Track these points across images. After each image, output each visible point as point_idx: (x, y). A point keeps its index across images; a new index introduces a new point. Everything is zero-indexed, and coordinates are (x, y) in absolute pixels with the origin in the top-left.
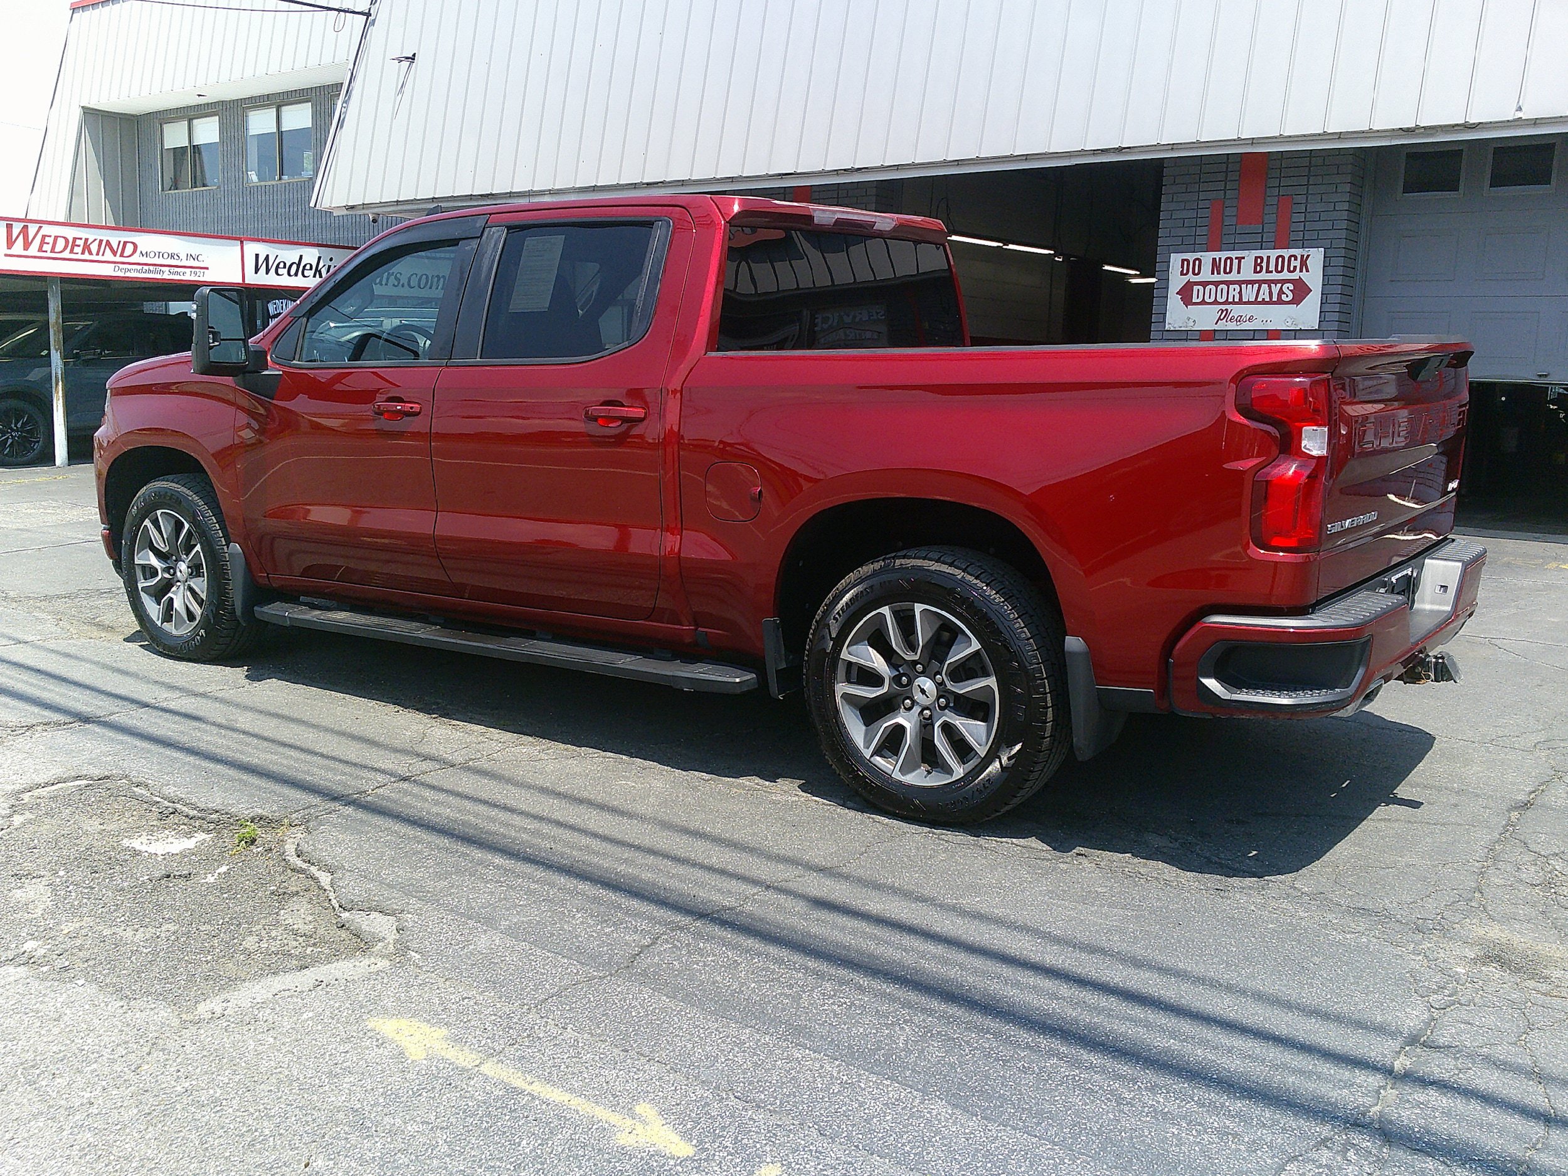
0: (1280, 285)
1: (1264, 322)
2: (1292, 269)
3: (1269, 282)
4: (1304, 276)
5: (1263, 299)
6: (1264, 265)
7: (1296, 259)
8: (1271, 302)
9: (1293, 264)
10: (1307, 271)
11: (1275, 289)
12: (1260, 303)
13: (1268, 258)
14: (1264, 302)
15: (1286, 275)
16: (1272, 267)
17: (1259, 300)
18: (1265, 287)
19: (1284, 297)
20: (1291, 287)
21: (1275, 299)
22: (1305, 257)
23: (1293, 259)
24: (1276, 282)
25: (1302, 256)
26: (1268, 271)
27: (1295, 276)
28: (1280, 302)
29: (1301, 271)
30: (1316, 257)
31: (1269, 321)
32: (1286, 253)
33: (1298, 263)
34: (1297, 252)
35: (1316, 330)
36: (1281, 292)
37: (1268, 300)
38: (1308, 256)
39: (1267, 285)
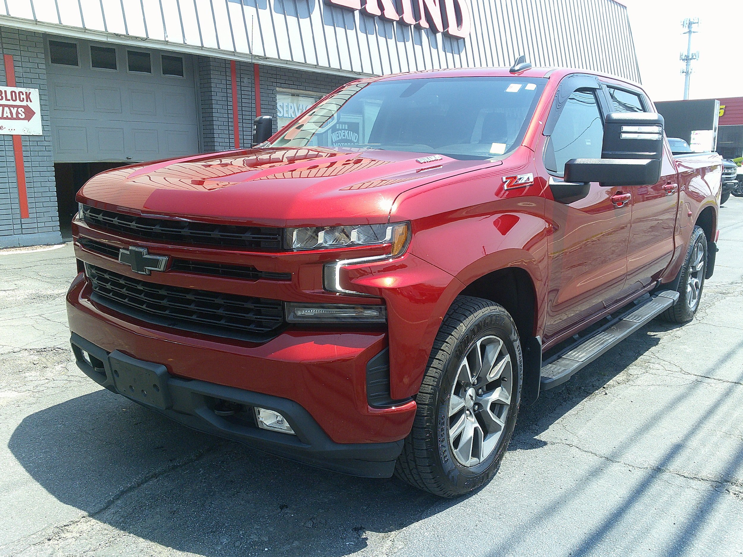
0: (16, 108)
1: (10, 130)
2: (22, 99)
3: (9, 106)
4: (29, 104)
5: (7, 116)
6: (3, 95)
7: (23, 94)
8: (12, 118)
9: (22, 96)
10: (31, 101)
11: (14, 111)
12: (5, 119)
13: (5, 91)
14: (7, 118)
15: (18, 103)
16: (9, 97)
17: (4, 117)
18: (6, 109)
19: (20, 116)
20: (23, 110)
21: (15, 116)
22: (28, 93)
23: (21, 94)
24: (14, 106)
25: (26, 93)
26: (7, 100)
27: (24, 103)
28: (18, 118)
29: (27, 101)
30: (35, 93)
31: (13, 130)
32: (17, 90)
33: (24, 96)
34: (23, 90)
35: (41, 136)
36: (18, 113)
37: (10, 117)
38: (30, 93)
39: (8, 108)
